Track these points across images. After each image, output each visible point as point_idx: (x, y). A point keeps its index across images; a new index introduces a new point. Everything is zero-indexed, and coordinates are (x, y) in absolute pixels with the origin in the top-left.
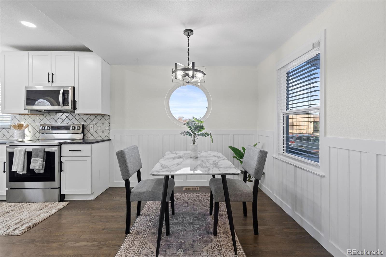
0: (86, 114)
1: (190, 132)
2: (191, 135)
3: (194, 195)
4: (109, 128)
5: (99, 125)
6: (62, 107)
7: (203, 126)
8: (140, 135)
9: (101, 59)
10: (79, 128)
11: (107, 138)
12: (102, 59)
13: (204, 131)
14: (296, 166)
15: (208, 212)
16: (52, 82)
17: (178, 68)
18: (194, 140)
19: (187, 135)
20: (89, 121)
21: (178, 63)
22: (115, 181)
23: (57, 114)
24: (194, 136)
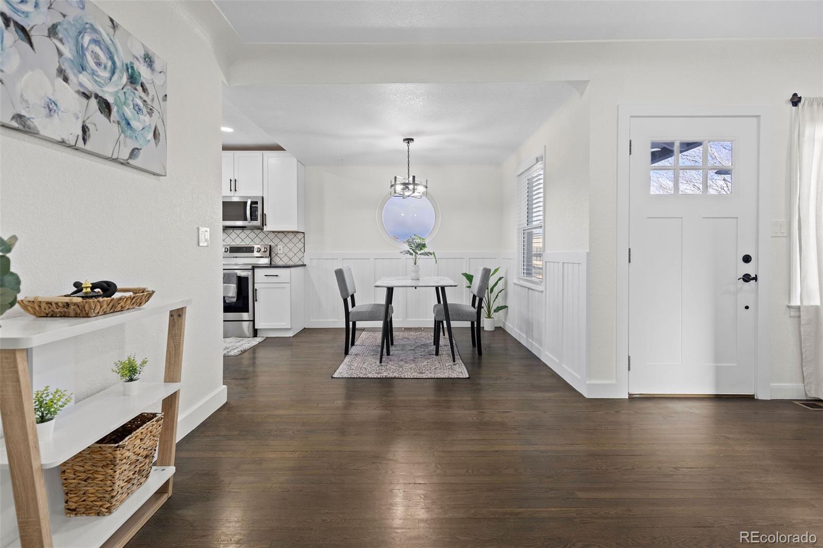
0: (273, 232)
1: (411, 251)
2: (411, 254)
3: (417, 333)
4: (302, 250)
5: (290, 245)
6: (249, 222)
7: (425, 244)
8: (344, 260)
9: (296, 160)
10: (266, 250)
11: (301, 263)
12: (298, 160)
13: (425, 250)
14: (529, 289)
15: (434, 353)
16: (236, 190)
17: (397, 183)
18: (416, 261)
19: (407, 253)
20: (276, 241)
21: (397, 177)
22: (311, 320)
23: (235, 231)
24: (415, 255)
